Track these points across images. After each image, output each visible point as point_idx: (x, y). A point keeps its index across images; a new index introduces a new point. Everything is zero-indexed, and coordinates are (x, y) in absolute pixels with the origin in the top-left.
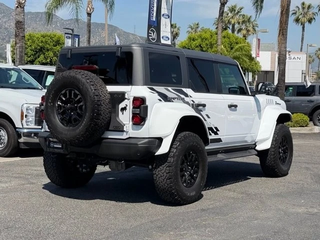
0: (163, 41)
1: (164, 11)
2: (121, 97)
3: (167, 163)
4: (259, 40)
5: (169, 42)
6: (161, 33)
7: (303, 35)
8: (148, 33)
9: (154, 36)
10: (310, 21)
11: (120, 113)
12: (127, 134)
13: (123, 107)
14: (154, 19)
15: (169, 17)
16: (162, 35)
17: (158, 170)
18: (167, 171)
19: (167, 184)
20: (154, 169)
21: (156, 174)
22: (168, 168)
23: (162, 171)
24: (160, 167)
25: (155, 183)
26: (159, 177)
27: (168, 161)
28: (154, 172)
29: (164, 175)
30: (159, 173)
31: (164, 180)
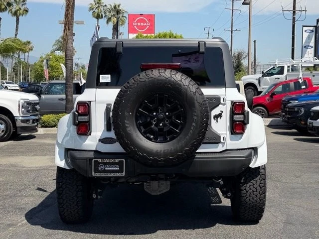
2: (216, 102)
3: (259, 176)
11: (213, 121)
12: (223, 146)
13: (217, 113)
17: (248, 185)
18: (261, 185)
19: (260, 200)
20: (244, 184)
21: (245, 189)
22: (262, 182)
23: (255, 186)
24: (252, 181)
25: (243, 200)
26: (250, 193)
27: (261, 174)
28: (243, 188)
29: (257, 190)
30: (250, 189)
31: (256, 196)
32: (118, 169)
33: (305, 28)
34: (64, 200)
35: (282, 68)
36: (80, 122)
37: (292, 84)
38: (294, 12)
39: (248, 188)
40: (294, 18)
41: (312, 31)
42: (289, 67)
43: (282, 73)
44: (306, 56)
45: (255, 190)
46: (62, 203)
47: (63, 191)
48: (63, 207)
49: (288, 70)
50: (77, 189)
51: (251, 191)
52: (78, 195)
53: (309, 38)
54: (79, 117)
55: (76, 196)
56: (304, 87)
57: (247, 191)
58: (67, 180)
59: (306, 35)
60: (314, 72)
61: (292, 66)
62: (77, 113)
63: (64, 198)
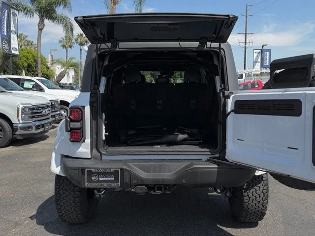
0: (13, 52)
1: (13, 28)
3: (263, 182)
4: (52, 56)
5: (17, 53)
6: (12, 45)
7: (67, 55)
8: (2, 44)
9: (6, 46)
10: (70, 47)
14: (5, 34)
15: (16, 33)
16: (12, 47)
17: (251, 191)
18: (264, 191)
19: (263, 206)
20: (246, 190)
21: (248, 196)
22: (265, 188)
23: (258, 192)
24: (255, 187)
25: (245, 206)
26: (253, 199)
27: (264, 179)
28: (246, 194)
29: (260, 196)
30: (253, 195)
31: (259, 202)
32: (113, 179)
33: (255, 51)
34: (62, 206)
35: (242, 75)
36: (72, 129)
37: (249, 84)
38: (246, 43)
39: (250, 195)
40: (245, 47)
41: (259, 53)
42: (246, 74)
43: (242, 78)
44: (256, 67)
45: (258, 196)
46: (60, 209)
47: (60, 197)
48: (61, 212)
49: (246, 76)
50: (75, 196)
51: (254, 198)
52: (76, 202)
53: (257, 57)
54: (72, 123)
55: (73, 202)
56: (257, 86)
57: (249, 198)
58: (64, 185)
59: (255, 55)
60: (262, 77)
61: (248, 73)
62: (69, 119)
63: (61, 204)
